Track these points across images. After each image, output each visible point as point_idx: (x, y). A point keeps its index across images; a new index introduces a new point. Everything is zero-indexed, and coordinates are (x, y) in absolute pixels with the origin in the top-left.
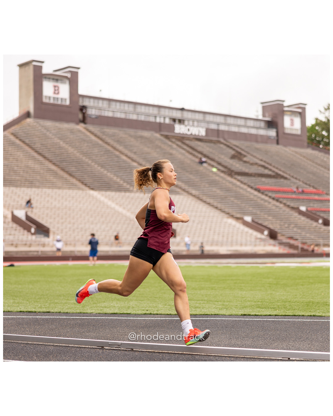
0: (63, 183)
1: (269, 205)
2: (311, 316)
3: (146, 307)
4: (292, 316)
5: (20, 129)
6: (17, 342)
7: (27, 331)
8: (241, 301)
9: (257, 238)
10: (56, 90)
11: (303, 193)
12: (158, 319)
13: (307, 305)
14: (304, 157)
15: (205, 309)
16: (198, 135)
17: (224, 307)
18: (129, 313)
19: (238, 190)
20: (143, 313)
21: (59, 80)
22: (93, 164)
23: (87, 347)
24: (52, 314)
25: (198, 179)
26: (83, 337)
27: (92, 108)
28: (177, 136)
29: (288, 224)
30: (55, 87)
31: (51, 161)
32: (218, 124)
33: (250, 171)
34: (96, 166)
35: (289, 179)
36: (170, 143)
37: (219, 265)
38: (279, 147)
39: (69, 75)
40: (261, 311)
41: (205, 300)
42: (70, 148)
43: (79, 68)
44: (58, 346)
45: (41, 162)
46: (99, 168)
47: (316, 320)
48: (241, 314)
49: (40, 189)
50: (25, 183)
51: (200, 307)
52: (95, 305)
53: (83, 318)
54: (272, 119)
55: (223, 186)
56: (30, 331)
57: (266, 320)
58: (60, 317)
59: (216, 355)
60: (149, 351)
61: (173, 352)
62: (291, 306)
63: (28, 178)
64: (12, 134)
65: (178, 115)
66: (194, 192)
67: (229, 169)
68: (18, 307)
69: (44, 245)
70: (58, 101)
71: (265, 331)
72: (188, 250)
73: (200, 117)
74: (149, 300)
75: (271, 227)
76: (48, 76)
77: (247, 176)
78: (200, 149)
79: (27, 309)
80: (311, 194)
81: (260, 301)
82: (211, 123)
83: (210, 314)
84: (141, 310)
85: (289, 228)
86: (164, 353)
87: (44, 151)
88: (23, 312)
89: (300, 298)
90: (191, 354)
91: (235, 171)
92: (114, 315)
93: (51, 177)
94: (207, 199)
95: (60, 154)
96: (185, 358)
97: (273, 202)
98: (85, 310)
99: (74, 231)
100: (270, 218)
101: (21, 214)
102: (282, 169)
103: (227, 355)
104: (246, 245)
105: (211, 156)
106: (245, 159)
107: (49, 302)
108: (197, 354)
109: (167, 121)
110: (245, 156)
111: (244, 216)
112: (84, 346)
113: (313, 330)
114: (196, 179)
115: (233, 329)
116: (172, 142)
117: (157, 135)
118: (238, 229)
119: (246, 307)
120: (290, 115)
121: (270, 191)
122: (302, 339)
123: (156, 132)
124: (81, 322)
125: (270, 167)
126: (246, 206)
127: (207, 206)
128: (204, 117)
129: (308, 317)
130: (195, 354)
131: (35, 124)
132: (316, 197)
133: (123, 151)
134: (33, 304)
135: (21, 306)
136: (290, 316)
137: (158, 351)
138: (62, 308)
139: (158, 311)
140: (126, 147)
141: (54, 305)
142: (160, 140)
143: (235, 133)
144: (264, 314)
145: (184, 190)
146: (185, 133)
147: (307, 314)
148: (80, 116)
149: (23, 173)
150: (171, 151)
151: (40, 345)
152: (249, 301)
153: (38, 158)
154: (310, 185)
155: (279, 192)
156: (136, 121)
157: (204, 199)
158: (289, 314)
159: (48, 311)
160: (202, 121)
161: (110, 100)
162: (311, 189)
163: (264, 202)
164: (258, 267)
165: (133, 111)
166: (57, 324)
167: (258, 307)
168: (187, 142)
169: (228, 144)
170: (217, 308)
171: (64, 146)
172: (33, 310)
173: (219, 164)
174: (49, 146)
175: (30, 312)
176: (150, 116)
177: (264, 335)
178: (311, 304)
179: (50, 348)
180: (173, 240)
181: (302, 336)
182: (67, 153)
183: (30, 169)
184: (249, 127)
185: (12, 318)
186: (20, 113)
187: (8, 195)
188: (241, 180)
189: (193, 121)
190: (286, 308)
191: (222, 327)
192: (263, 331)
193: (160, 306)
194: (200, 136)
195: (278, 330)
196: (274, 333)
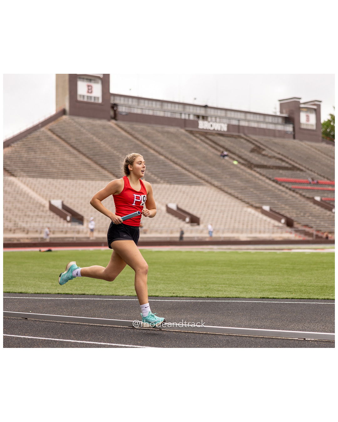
0: (96, 175)
1: (286, 196)
2: (325, 299)
3: (173, 290)
4: (307, 299)
5: (57, 125)
6: (56, 321)
7: (65, 311)
8: (260, 285)
9: (274, 226)
10: (90, 90)
11: (317, 184)
12: (183, 301)
14: (319, 150)
15: (226, 292)
16: (221, 131)
17: (245, 290)
18: (157, 295)
19: (258, 182)
20: (170, 296)
21: (92, 80)
23: (120, 326)
24: (87, 296)
25: (220, 172)
26: (116, 317)
27: (122, 106)
28: (201, 132)
29: (304, 213)
30: (88, 86)
31: (85, 155)
32: (239, 120)
33: (269, 164)
35: (305, 171)
36: (194, 138)
37: (239, 251)
38: (295, 141)
39: (102, 76)
40: (279, 294)
41: (226, 284)
42: (102, 143)
45: (76, 156)
48: (260, 297)
49: (75, 181)
50: (61, 175)
51: (222, 291)
52: (126, 288)
53: (115, 299)
54: (289, 115)
55: (243, 178)
56: (67, 312)
57: (283, 302)
58: (94, 299)
59: (237, 335)
60: (175, 331)
61: (198, 332)
62: (306, 289)
63: (63, 171)
64: (50, 130)
65: (201, 112)
66: (216, 183)
67: (249, 161)
68: (56, 289)
70: (91, 99)
71: (282, 313)
72: (211, 236)
73: (222, 113)
74: (175, 283)
75: (288, 215)
76: (82, 77)
77: (266, 168)
78: (222, 143)
79: (64, 291)
80: (325, 185)
81: (278, 285)
82: (232, 119)
83: (232, 297)
84: (168, 293)
85: (304, 217)
86: (190, 332)
87: (78, 145)
88: (61, 294)
89: (315, 282)
91: (255, 164)
93: (85, 170)
94: (228, 190)
95: (93, 148)
97: (290, 192)
98: (117, 292)
100: (287, 207)
101: (57, 203)
102: (299, 162)
103: (247, 336)
104: (264, 232)
105: (232, 150)
106: (264, 153)
107: (84, 285)
108: (219, 334)
109: (192, 117)
110: (264, 150)
111: (262, 205)
112: (116, 326)
114: (218, 171)
115: (252, 311)
116: (196, 136)
117: (183, 131)
118: (257, 217)
119: (264, 291)
120: (306, 112)
121: (287, 182)
122: (317, 321)
123: (182, 128)
124: (114, 303)
125: (287, 160)
126: (265, 196)
127: (228, 196)
128: (226, 114)
129: (322, 300)
131: (70, 121)
132: (330, 188)
133: (151, 145)
134: (69, 286)
135: (59, 289)
136: (305, 299)
137: (184, 331)
138: (96, 290)
140: (153, 141)
141: (89, 288)
142: (185, 135)
143: (254, 128)
144: (282, 297)
145: (207, 181)
146: (208, 129)
147: (321, 298)
148: (112, 113)
149: (60, 165)
150: (195, 146)
151: (77, 324)
152: (267, 285)
153: (73, 152)
154: (324, 177)
155: (295, 183)
156: (163, 118)
157: (226, 190)
158: (305, 297)
159: (83, 293)
160: (224, 117)
161: (139, 99)
163: (281, 192)
164: (275, 253)
165: (160, 108)
166: (92, 305)
167: (276, 291)
168: (210, 137)
169: (248, 138)
170: (238, 291)
171: (97, 141)
172: (70, 292)
173: (240, 157)
174: (82, 141)
175: (67, 294)
176: (176, 113)
177: (282, 317)
178: (325, 288)
179: (86, 327)
180: (197, 227)
181: (317, 318)
182: (99, 147)
183: (66, 162)
184: (267, 123)
185: (51, 299)
186: (56, 110)
187: (45, 186)
188: (260, 172)
189: (216, 117)
190: (301, 291)
191: (243, 309)
192: (280, 313)
193: (186, 289)
194: (222, 131)
195: (294, 312)
196: (290, 315)
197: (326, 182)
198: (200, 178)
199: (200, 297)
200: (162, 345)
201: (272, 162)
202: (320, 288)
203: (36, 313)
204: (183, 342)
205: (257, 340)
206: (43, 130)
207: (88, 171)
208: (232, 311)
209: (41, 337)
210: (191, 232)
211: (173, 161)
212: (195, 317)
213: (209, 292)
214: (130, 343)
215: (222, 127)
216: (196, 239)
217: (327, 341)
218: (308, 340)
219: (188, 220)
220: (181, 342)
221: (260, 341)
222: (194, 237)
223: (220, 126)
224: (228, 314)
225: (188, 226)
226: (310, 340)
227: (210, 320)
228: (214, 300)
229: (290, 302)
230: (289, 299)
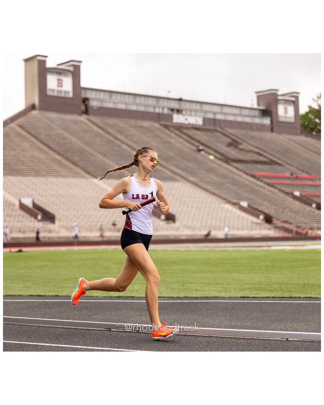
0: (67, 172)
1: (264, 191)
2: (307, 298)
4: (289, 297)
5: (26, 121)
6: (29, 324)
7: (38, 314)
9: (252, 223)
10: (60, 83)
11: (297, 179)
13: (302, 287)
14: (298, 144)
15: (205, 291)
16: (196, 125)
17: (224, 289)
18: (133, 295)
19: (235, 177)
21: (62, 74)
22: (95, 153)
23: (95, 329)
25: (196, 167)
27: (94, 100)
28: (176, 126)
29: (283, 209)
30: (58, 80)
31: (55, 151)
32: (215, 114)
33: (246, 158)
34: (98, 155)
35: (284, 166)
36: (168, 132)
38: (274, 134)
39: (71, 69)
40: (259, 293)
41: (205, 283)
42: (73, 139)
43: (81, 62)
44: (68, 328)
45: (47, 153)
46: (101, 157)
47: (312, 302)
48: (239, 297)
49: (46, 178)
50: (31, 173)
51: (200, 290)
53: (90, 301)
54: (266, 108)
55: (219, 173)
56: (40, 314)
57: (264, 302)
59: (218, 336)
62: (287, 288)
63: (34, 168)
64: (19, 126)
65: (175, 105)
66: (192, 179)
67: (225, 156)
68: (28, 290)
69: (50, 231)
70: (61, 93)
71: (263, 313)
73: (198, 107)
75: (267, 211)
76: (52, 70)
77: (243, 163)
78: (197, 137)
79: (36, 293)
80: (305, 179)
81: (258, 283)
82: (208, 113)
83: (211, 297)
85: (283, 212)
88: (34, 296)
89: (296, 280)
90: (194, 335)
91: (231, 159)
92: (119, 298)
93: (56, 167)
94: (204, 186)
95: (64, 144)
96: (188, 339)
97: (268, 188)
98: (91, 293)
99: (78, 218)
100: (265, 203)
101: (28, 202)
102: (277, 156)
103: (228, 336)
104: (242, 229)
105: (208, 144)
106: (241, 147)
107: (57, 286)
108: (199, 335)
109: (166, 111)
110: (241, 144)
111: (240, 201)
112: (92, 329)
113: (309, 312)
114: (194, 167)
115: (232, 311)
116: (171, 131)
117: (157, 125)
118: (235, 214)
119: (244, 290)
120: (285, 104)
121: (265, 177)
122: (299, 321)
123: (155, 121)
125: (265, 154)
126: (242, 192)
127: (205, 192)
128: (201, 107)
129: (304, 298)
130: (198, 335)
131: (40, 116)
132: (310, 182)
133: (124, 140)
134: (42, 288)
135: (31, 291)
136: (287, 297)
140: (126, 136)
141: (62, 289)
142: (159, 129)
143: (231, 122)
145: (183, 177)
146: (183, 123)
147: (303, 296)
148: (83, 108)
149: (30, 163)
150: (170, 140)
151: (51, 327)
152: (247, 284)
153: (43, 149)
154: (303, 171)
155: (274, 178)
156: (136, 112)
157: (202, 186)
158: (286, 296)
159: (57, 294)
160: (199, 110)
161: (111, 92)
162: (305, 175)
163: (259, 188)
165: (133, 102)
166: (66, 307)
167: (256, 289)
168: (185, 131)
169: (224, 132)
170: (217, 291)
171: (68, 137)
172: (43, 294)
173: (216, 151)
174: (53, 137)
175: (39, 296)
176: (149, 107)
177: (263, 317)
178: (306, 286)
179: (60, 330)
180: (172, 225)
181: (299, 318)
182: (70, 143)
183: (36, 159)
184: (243, 116)
185: (23, 301)
186: (26, 105)
187: (15, 184)
188: (237, 166)
189: (191, 111)
190: (282, 290)
191: (223, 309)
192: (261, 313)
193: (163, 289)
194: (198, 125)
195: (276, 312)
196: (272, 315)
197: (305, 176)
198: (176, 173)
199: (177, 297)
200: (140, 347)
201: (249, 157)
202: (301, 287)
203: (8, 316)
205: (239, 341)
206: (12, 126)
207: (59, 168)
208: (211, 311)
209: (14, 341)
210: (167, 229)
212: (173, 318)
213: (187, 292)
214: (107, 345)
215: (198, 121)
216: (172, 237)
217: (311, 341)
218: (291, 341)
219: (163, 217)
220: (160, 344)
222: (169, 236)
223: (196, 119)
224: (208, 314)
225: (163, 224)
226: (293, 340)
227: (189, 321)
228: (193, 300)
229: (271, 301)
230: (270, 298)
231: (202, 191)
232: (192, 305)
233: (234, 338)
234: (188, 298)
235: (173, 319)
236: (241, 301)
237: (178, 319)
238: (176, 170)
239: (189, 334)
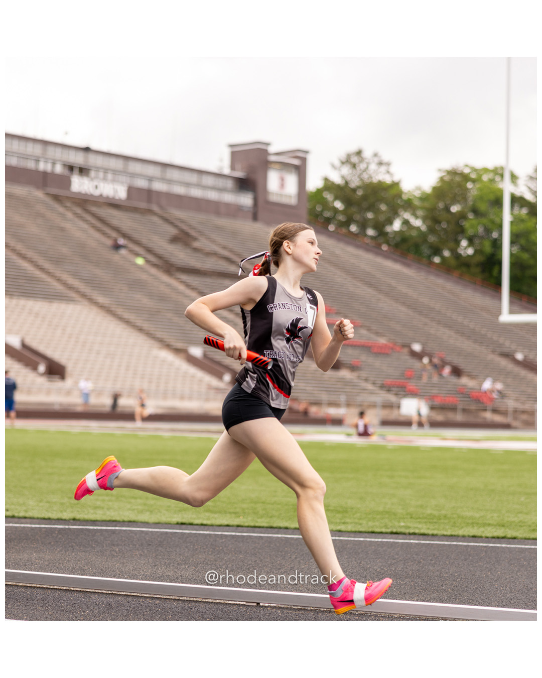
4: (267, 527)
9: (210, 387)
15: (112, 510)
16: (113, 198)
28: (76, 198)
32: (150, 179)
33: (204, 267)
36: (61, 209)
37: (141, 433)
38: (257, 225)
48: (175, 522)
51: (103, 508)
54: (247, 175)
57: (220, 533)
59: (129, 594)
61: (51, 587)
62: (265, 509)
65: (78, 159)
66: (101, 299)
67: (166, 261)
71: (218, 554)
72: (86, 403)
73: (119, 164)
77: (198, 275)
78: (115, 222)
82: (137, 177)
83: (121, 520)
86: (35, 587)
90: (83, 591)
91: (177, 266)
94: (123, 313)
96: (72, 598)
103: (147, 595)
104: (190, 398)
105: (136, 236)
106: (196, 244)
108: (93, 591)
109: (59, 169)
110: (195, 239)
111: (188, 347)
113: (302, 555)
114: (107, 278)
115: (160, 549)
116: (66, 207)
117: (39, 194)
118: (178, 369)
120: (281, 170)
122: (283, 570)
123: (38, 187)
126: (193, 329)
127: (123, 325)
128: (126, 165)
136: (263, 527)
137: (24, 584)
139: (26, 511)
142: (44, 203)
143: (179, 197)
144: (218, 522)
145: (84, 296)
146: (89, 194)
150: (63, 225)
157: (119, 313)
158: (262, 525)
160: (121, 172)
168: (94, 209)
169: (165, 215)
170: (133, 510)
173: (149, 250)
176: (27, 158)
177: (216, 561)
180: (58, 384)
181: (283, 565)
184: (204, 187)
188: (187, 281)
189: (106, 171)
190: (256, 513)
191: (142, 545)
192: (214, 554)
193: (31, 503)
194: (117, 200)
195: (241, 552)
196: (234, 558)
198: (71, 288)
199: (58, 519)
201: (210, 264)
204: (21, 607)
205: (167, 605)
208: (120, 547)
210: (48, 392)
211: (18, 253)
212: (47, 557)
213: (77, 510)
215: (117, 190)
216: (57, 408)
217: (301, 609)
218: (265, 607)
219: (42, 368)
221: (173, 607)
222: (52, 404)
223: (114, 189)
224: (113, 553)
225: (42, 381)
226: (268, 607)
227: (77, 563)
228: (87, 526)
229: (233, 532)
230: (231, 528)
231: (119, 322)
232: (85, 534)
233: (158, 598)
234: (78, 522)
235: (47, 559)
236: (178, 531)
237: (55, 560)
238: (71, 281)
239: (74, 588)
